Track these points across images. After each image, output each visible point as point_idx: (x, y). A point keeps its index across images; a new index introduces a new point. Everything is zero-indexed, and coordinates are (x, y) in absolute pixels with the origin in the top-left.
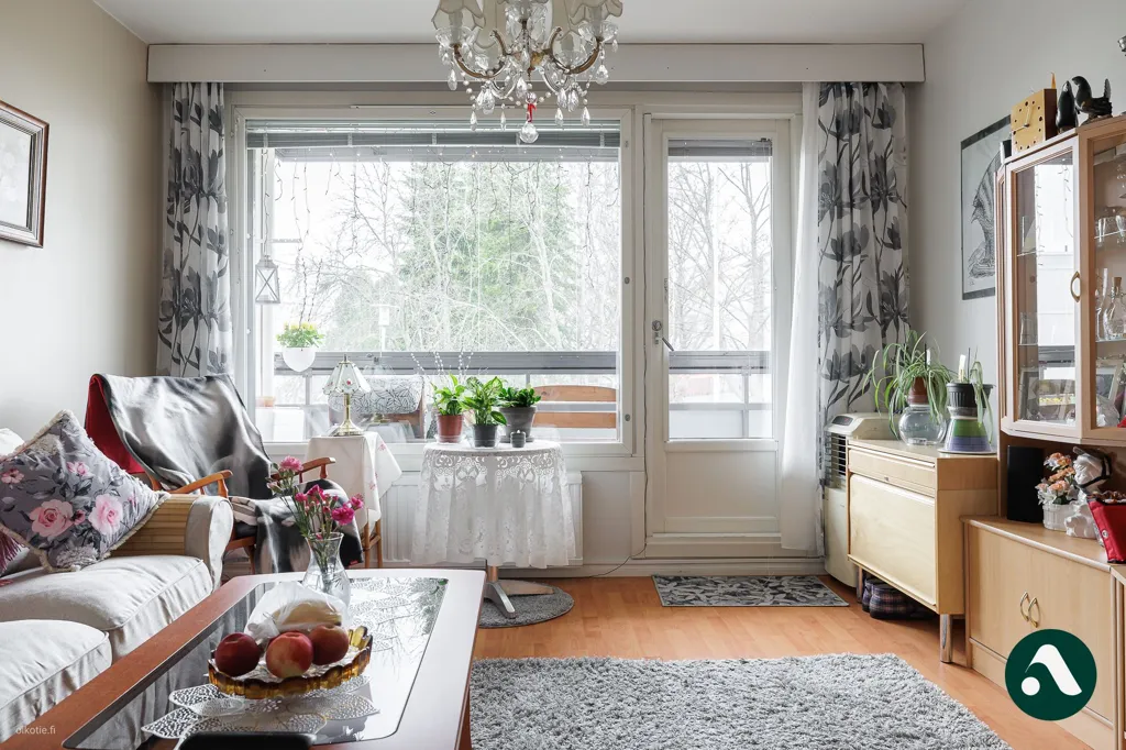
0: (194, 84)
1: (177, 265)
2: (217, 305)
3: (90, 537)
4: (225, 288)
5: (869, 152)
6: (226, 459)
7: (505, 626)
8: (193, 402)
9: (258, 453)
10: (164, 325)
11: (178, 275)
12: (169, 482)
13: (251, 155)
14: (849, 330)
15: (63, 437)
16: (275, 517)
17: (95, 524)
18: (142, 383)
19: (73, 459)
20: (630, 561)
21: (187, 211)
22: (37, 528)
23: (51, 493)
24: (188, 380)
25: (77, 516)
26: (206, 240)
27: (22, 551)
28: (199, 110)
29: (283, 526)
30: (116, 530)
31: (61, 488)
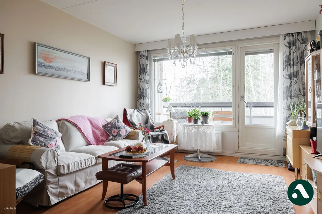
0: (143, 51)
1: (140, 87)
2: (147, 95)
3: (120, 136)
4: (148, 91)
5: (299, 51)
6: (147, 125)
7: (198, 162)
8: (141, 114)
9: (152, 124)
10: (138, 99)
11: (141, 89)
12: (136, 128)
13: (154, 63)
14: (293, 98)
15: (117, 119)
16: (151, 135)
17: (121, 134)
18: (132, 110)
19: (118, 123)
20: (234, 153)
21: (142, 76)
22: (113, 133)
23: (115, 128)
24: (141, 110)
25: (118, 132)
26: (145, 82)
27: (111, 137)
28: (144, 56)
29: (153, 137)
30: (124, 135)
31: (116, 127)
